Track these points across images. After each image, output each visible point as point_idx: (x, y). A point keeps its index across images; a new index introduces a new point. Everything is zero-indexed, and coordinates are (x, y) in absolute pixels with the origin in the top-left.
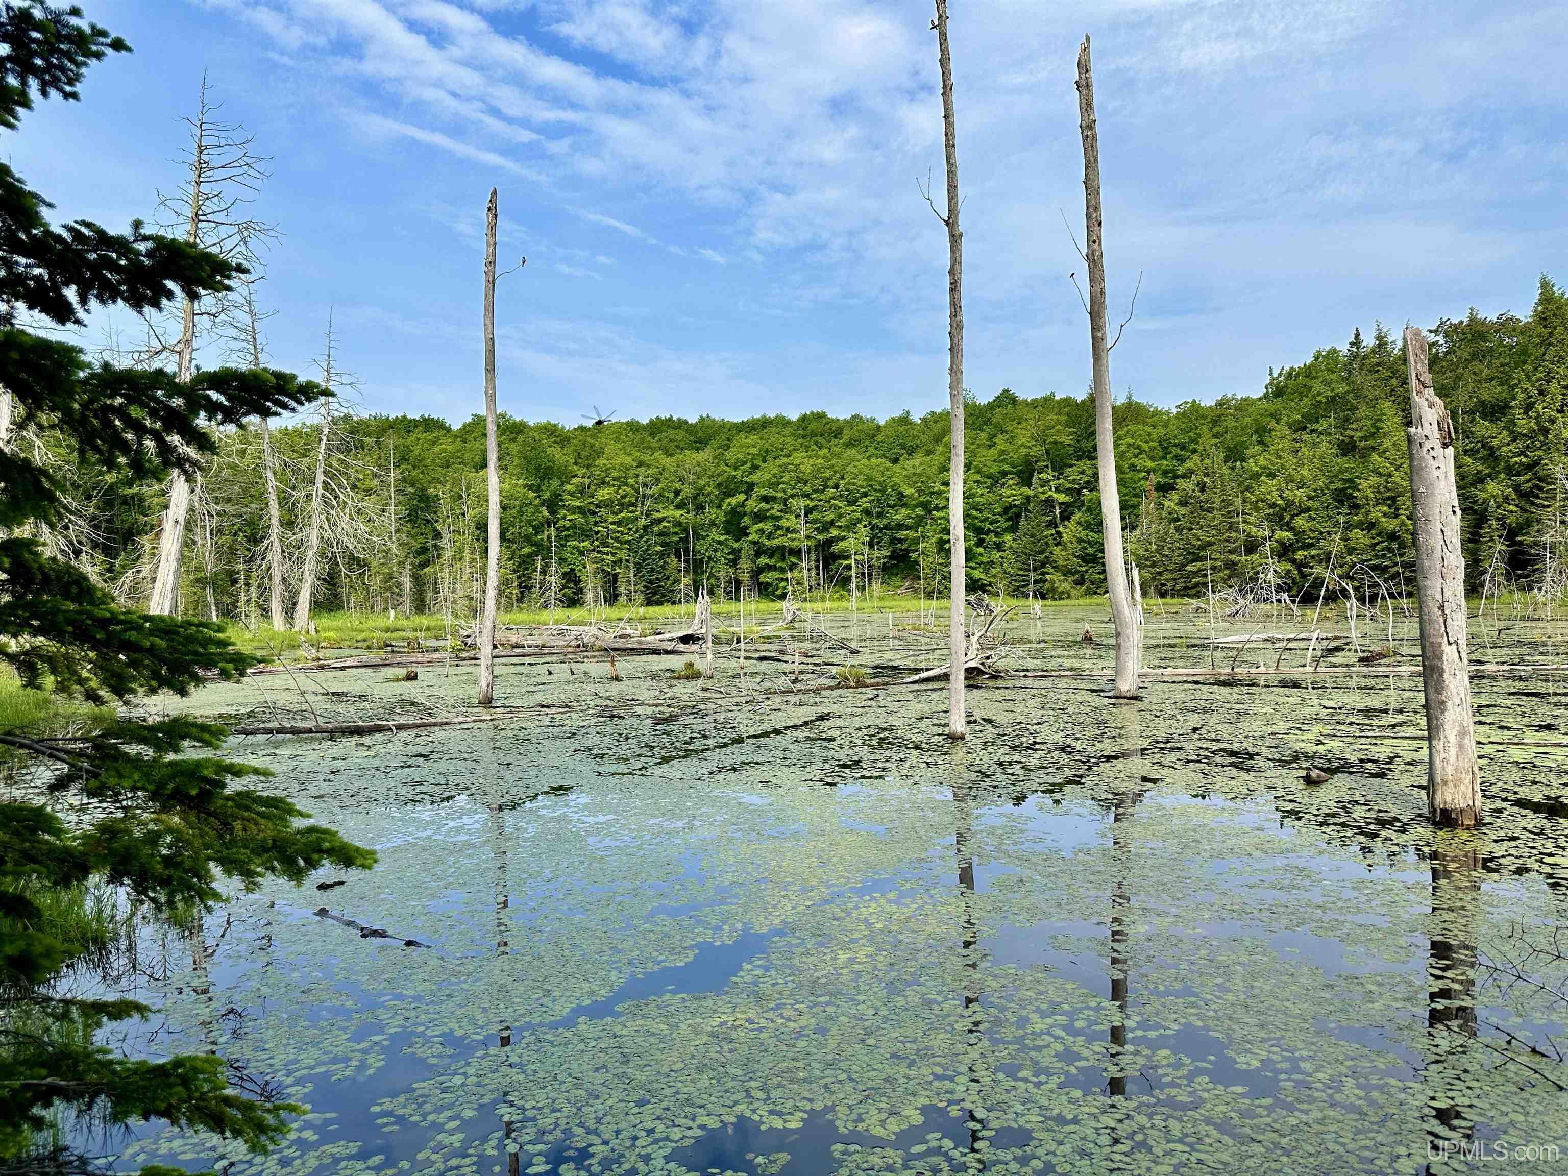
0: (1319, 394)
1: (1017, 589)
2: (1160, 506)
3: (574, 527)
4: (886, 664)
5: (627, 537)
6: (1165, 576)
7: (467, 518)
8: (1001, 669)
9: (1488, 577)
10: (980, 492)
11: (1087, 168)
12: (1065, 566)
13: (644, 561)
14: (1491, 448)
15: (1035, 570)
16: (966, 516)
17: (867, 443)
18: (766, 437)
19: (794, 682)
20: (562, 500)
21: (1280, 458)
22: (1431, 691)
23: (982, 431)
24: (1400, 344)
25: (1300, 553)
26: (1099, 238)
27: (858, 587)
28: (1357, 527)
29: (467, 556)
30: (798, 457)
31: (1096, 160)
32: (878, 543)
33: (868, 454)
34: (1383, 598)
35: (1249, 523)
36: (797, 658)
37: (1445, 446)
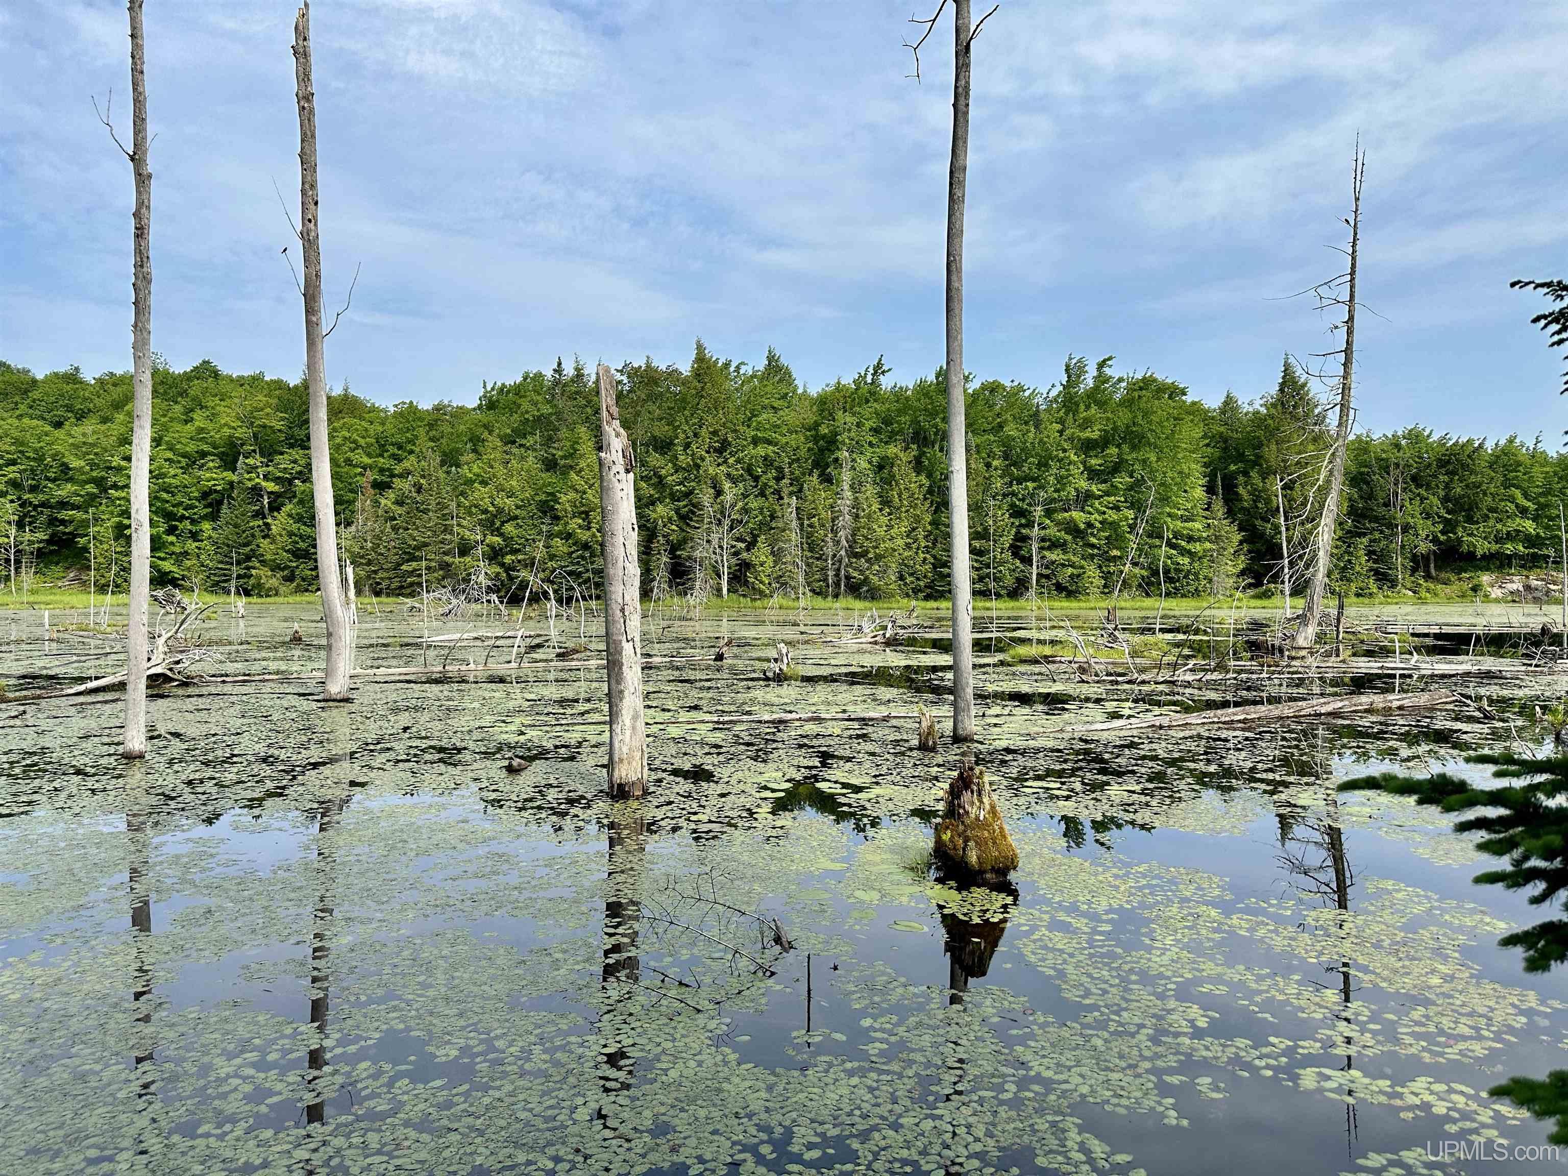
0: (527, 412)
1: (216, 584)
2: (376, 504)
6: (380, 575)
8: (194, 674)
9: (656, 584)
10: (172, 472)
11: (303, 141)
12: (274, 561)
14: (660, 477)
15: (239, 563)
16: (154, 499)
17: (17, 398)
21: (492, 467)
22: (613, 682)
23: (176, 402)
24: (593, 378)
25: (508, 557)
26: (315, 218)
28: (557, 536)
31: (313, 136)
32: (30, 523)
33: (18, 412)
34: (577, 600)
35: (463, 527)
37: (627, 471)
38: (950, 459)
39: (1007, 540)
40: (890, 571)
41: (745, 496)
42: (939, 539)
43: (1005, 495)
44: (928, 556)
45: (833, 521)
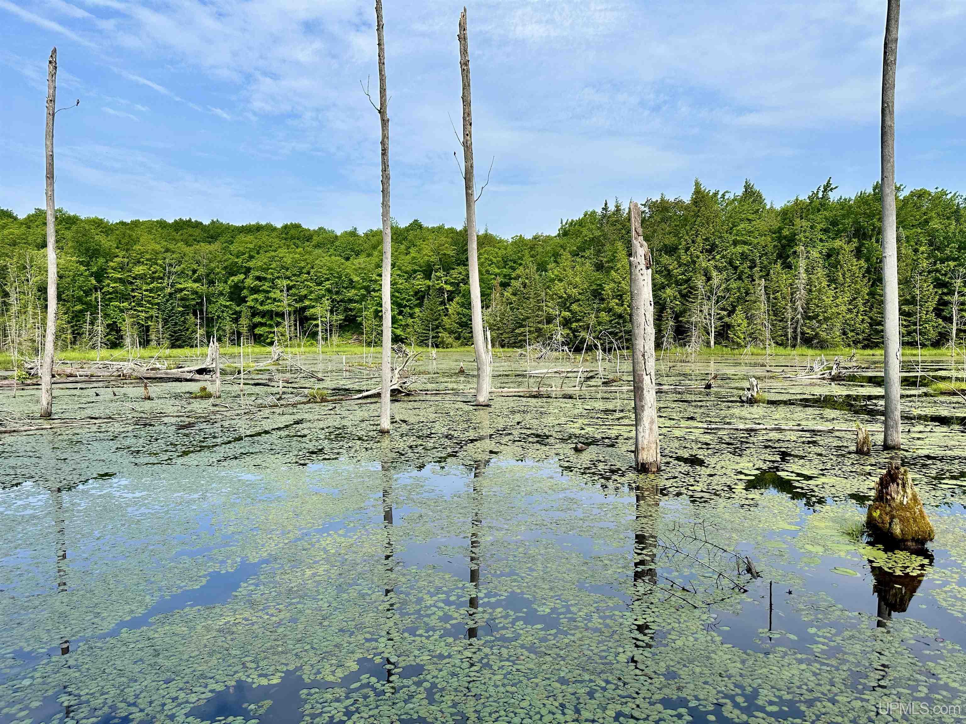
0: (586, 236)
1: (422, 341)
2: (502, 295)
3: (115, 292)
4: (341, 387)
5: (156, 301)
6: (504, 336)
7: (30, 283)
8: (412, 389)
9: (665, 339)
10: (400, 281)
11: (463, 89)
12: (450, 328)
13: (170, 317)
14: (669, 270)
15: (433, 330)
16: (392, 296)
17: (329, 246)
18: (259, 237)
19: (278, 400)
20: (106, 273)
21: (565, 270)
22: (637, 400)
23: (402, 244)
24: (627, 211)
25: (574, 324)
26: (470, 132)
27: (323, 338)
28: (602, 311)
29: (30, 309)
30: (282, 252)
31: (469, 85)
32: (336, 311)
33: (329, 253)
34: (615, 350)
35: (548, 307)
36: (281, 384)
37: (647, 268)
38: (884, 248)
39: (932, 305)
40: (835, 329)
41: (727, 280)
42: (875, 305)
43: (929, 272)
44: (866, 318)
45: (792, 294)
